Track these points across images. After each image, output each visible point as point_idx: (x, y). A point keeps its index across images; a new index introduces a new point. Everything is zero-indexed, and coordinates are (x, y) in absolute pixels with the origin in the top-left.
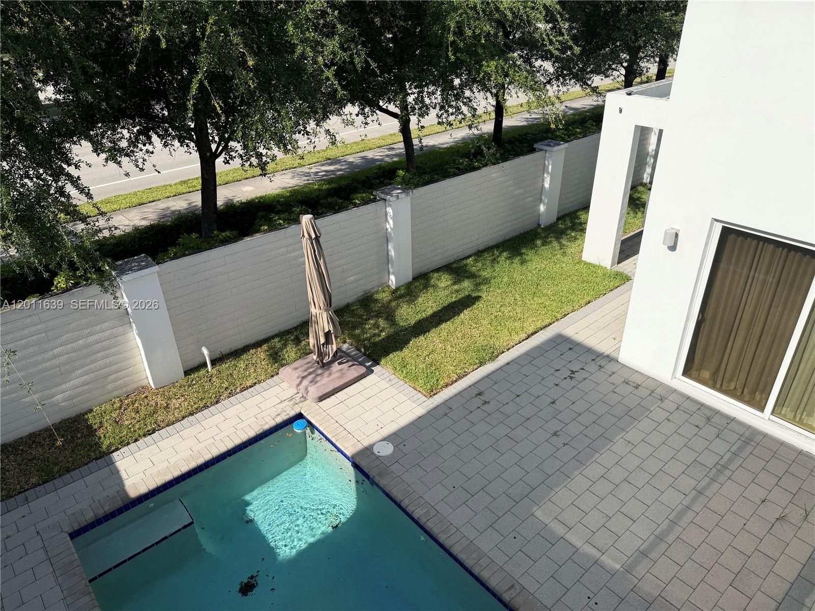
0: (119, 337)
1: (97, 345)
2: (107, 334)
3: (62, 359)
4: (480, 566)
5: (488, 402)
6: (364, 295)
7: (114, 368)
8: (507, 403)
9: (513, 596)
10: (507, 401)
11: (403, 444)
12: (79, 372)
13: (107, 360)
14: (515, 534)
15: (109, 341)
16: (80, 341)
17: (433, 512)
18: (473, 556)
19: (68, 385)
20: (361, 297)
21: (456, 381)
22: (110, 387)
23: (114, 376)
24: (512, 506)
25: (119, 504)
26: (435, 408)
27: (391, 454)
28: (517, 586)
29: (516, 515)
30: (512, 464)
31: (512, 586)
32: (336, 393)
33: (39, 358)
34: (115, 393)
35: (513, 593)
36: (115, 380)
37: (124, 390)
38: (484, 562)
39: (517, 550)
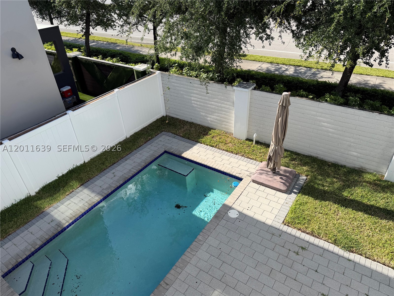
0: (231, 110)
1: (224, 109)
2: (228, 106)
3: (214, 107)
4: (176, 269)
5: (298, 254)
6: (360, 168)
7: (226, 120)
8: (304, 265)
9: (162, 285)
10: (305, 265)
11: (240, 220)
12: (216, 114)
13: (225, 116)
14: (199, 282)
15: (227, 109)
16: (220, 104)
17: (201, 243)
18: (181, 265)
19: (212, 116)
20: (357, 168)
21: (307, 233)
22: (223, 126)
23: (226, 123)
24: (217, 278)
25: (178, 154)
26: (276, 229)
27: (230, 218)
28: (168, 287)
29: (211, 281)
30: (249, 274)
31: (168, 285)
32: (262, 185)
33: (208, 102)
34: (224, 129)
35: (164, 285)
36: (225, 125)
37: (227, 130)
38: (179, 270)
39: (189, 284)
